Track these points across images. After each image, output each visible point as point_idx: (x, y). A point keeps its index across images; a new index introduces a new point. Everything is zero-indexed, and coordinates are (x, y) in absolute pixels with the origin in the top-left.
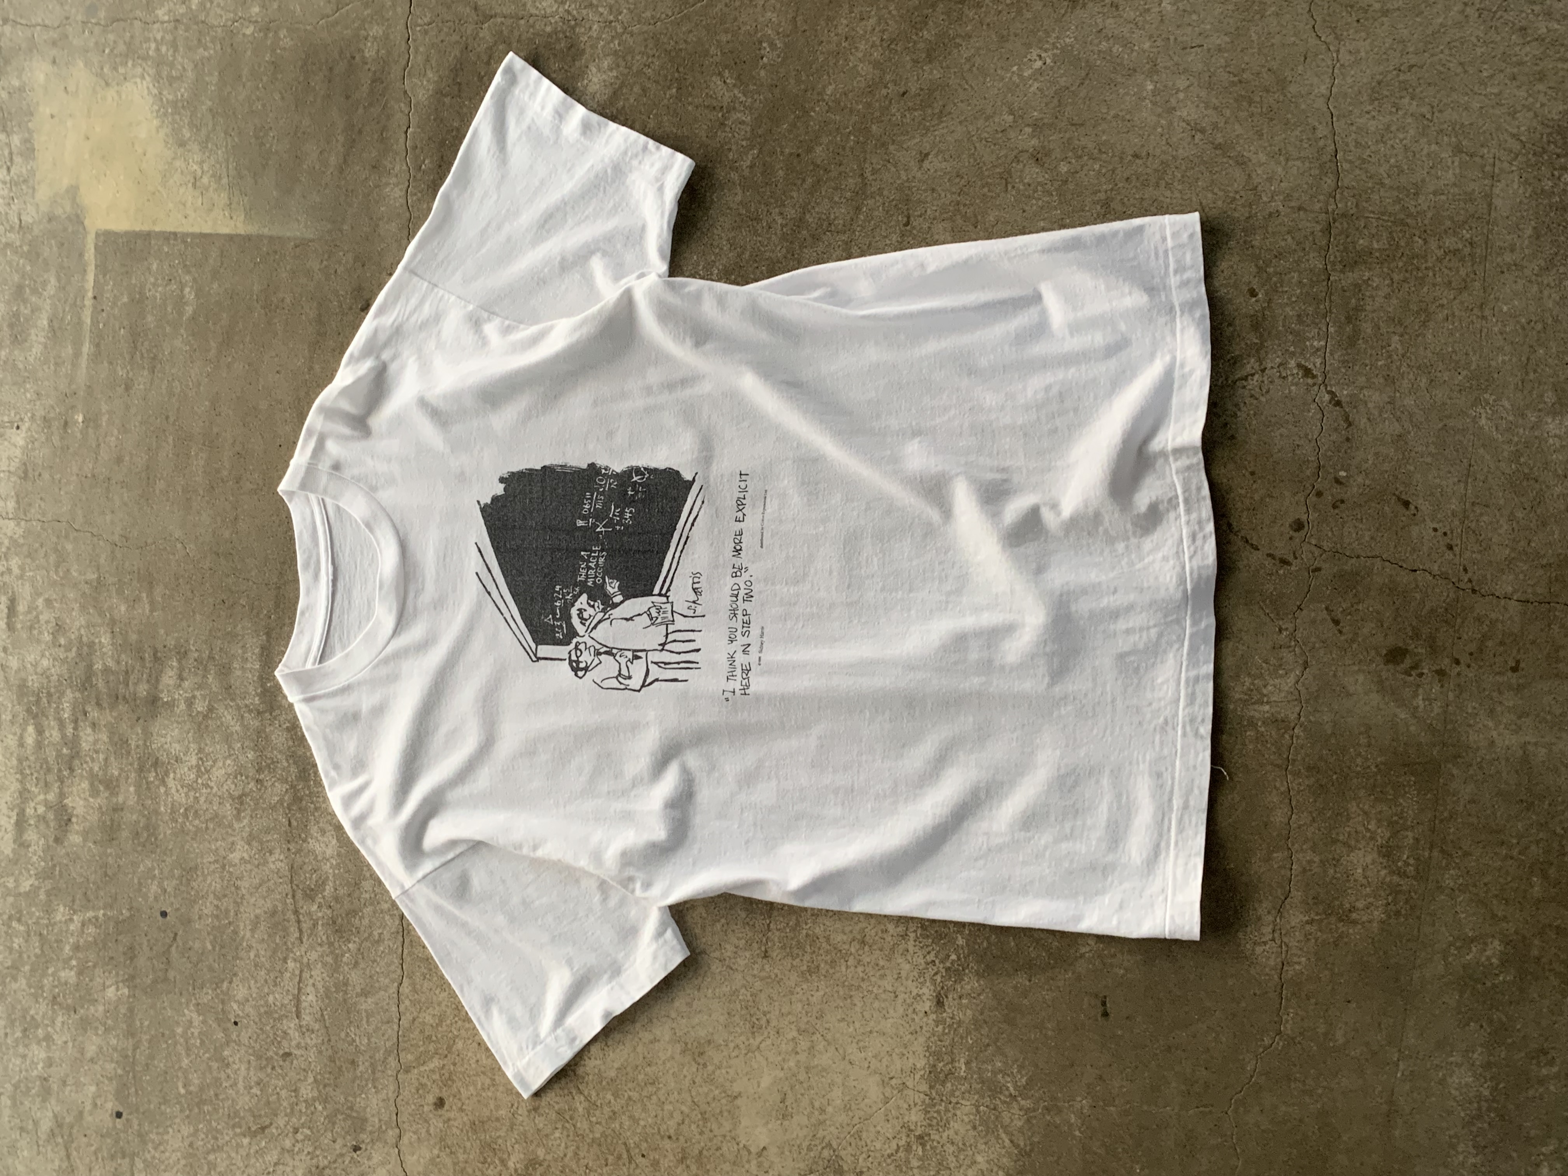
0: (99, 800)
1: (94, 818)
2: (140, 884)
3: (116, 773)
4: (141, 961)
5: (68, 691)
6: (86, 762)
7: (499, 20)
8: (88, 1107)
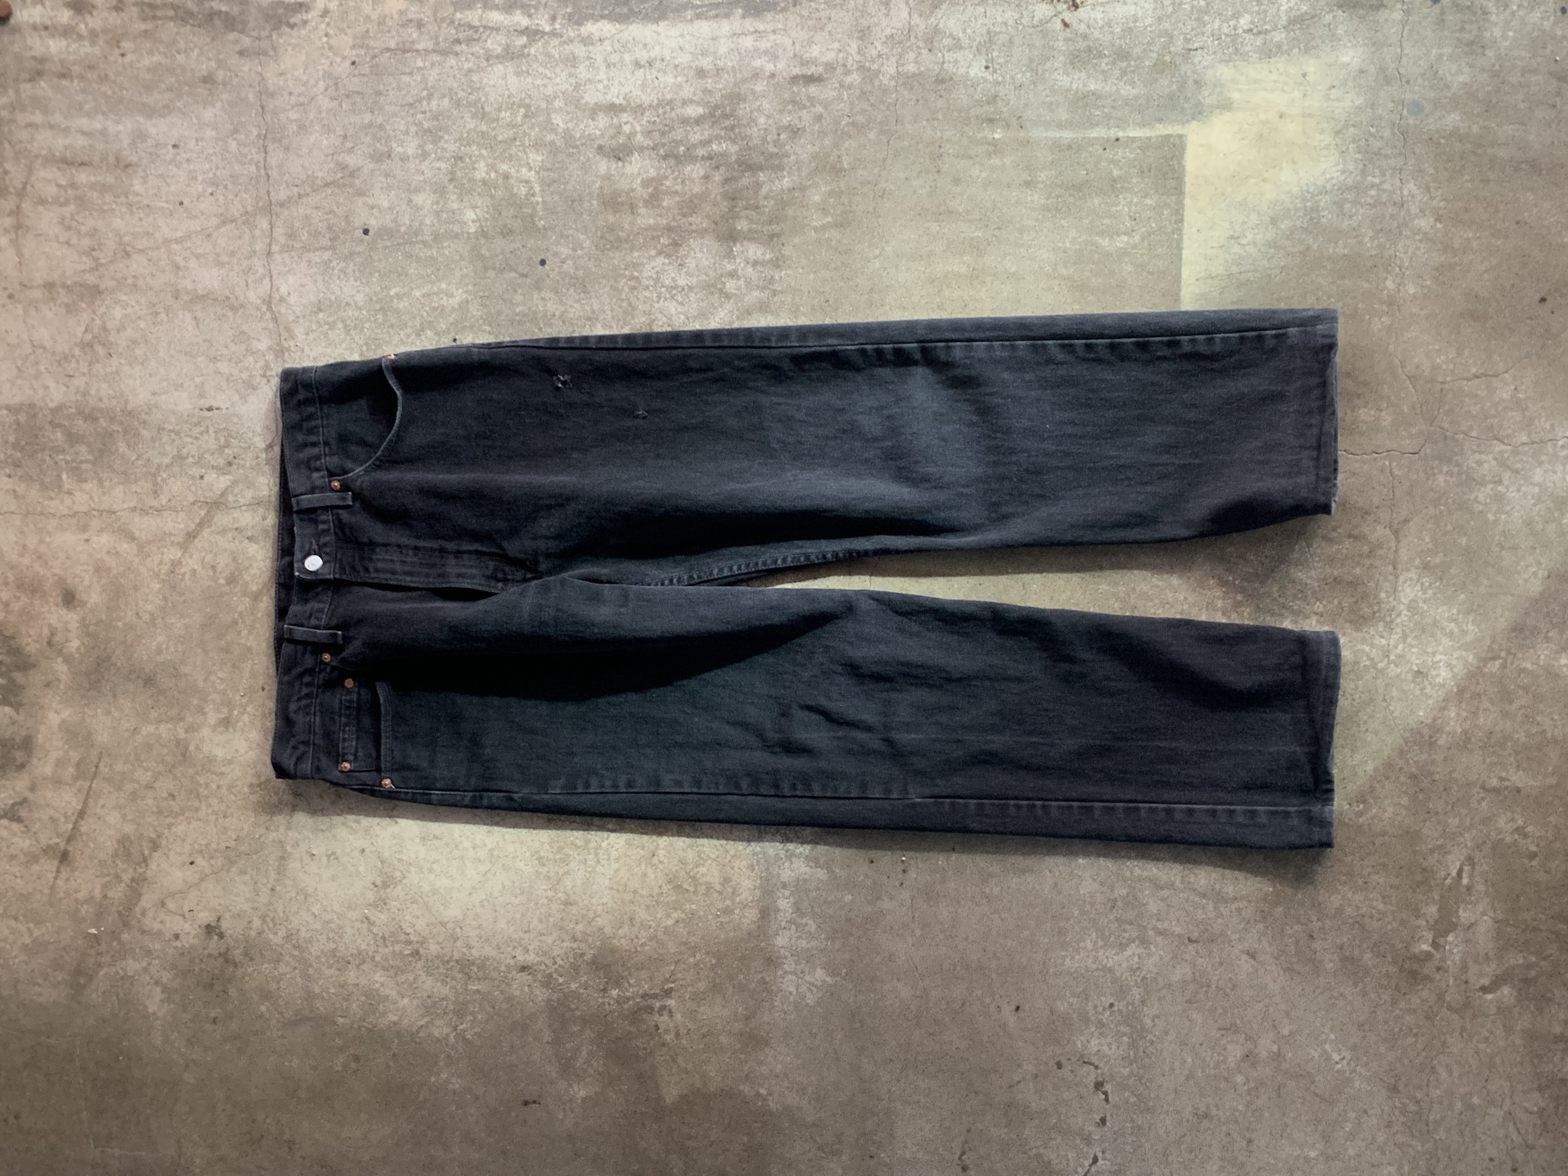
0: (639, 188)
1: (623, 185)
2: (568, 237)
3: (665, 204)
4: (499, 243)
5: (736, 148)
6: (673, 172)
7: (1393, 544)
8: (370, 201)
